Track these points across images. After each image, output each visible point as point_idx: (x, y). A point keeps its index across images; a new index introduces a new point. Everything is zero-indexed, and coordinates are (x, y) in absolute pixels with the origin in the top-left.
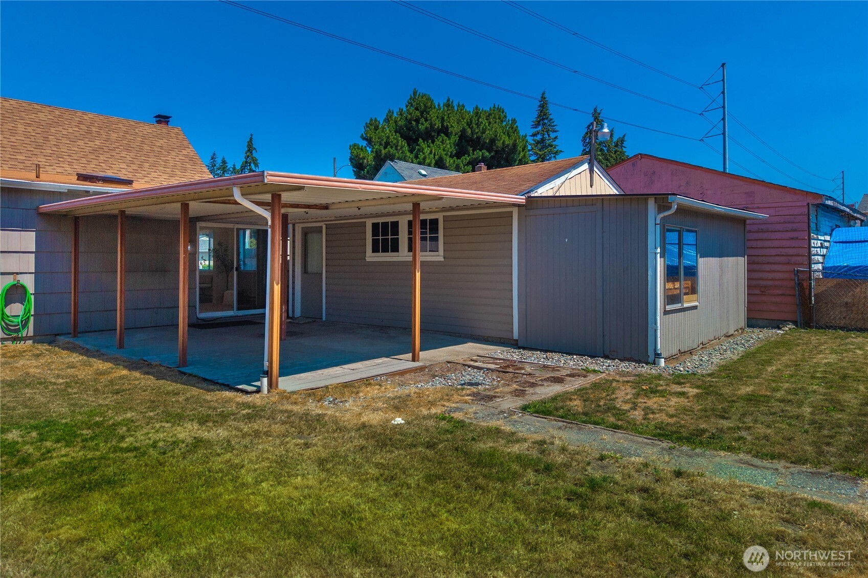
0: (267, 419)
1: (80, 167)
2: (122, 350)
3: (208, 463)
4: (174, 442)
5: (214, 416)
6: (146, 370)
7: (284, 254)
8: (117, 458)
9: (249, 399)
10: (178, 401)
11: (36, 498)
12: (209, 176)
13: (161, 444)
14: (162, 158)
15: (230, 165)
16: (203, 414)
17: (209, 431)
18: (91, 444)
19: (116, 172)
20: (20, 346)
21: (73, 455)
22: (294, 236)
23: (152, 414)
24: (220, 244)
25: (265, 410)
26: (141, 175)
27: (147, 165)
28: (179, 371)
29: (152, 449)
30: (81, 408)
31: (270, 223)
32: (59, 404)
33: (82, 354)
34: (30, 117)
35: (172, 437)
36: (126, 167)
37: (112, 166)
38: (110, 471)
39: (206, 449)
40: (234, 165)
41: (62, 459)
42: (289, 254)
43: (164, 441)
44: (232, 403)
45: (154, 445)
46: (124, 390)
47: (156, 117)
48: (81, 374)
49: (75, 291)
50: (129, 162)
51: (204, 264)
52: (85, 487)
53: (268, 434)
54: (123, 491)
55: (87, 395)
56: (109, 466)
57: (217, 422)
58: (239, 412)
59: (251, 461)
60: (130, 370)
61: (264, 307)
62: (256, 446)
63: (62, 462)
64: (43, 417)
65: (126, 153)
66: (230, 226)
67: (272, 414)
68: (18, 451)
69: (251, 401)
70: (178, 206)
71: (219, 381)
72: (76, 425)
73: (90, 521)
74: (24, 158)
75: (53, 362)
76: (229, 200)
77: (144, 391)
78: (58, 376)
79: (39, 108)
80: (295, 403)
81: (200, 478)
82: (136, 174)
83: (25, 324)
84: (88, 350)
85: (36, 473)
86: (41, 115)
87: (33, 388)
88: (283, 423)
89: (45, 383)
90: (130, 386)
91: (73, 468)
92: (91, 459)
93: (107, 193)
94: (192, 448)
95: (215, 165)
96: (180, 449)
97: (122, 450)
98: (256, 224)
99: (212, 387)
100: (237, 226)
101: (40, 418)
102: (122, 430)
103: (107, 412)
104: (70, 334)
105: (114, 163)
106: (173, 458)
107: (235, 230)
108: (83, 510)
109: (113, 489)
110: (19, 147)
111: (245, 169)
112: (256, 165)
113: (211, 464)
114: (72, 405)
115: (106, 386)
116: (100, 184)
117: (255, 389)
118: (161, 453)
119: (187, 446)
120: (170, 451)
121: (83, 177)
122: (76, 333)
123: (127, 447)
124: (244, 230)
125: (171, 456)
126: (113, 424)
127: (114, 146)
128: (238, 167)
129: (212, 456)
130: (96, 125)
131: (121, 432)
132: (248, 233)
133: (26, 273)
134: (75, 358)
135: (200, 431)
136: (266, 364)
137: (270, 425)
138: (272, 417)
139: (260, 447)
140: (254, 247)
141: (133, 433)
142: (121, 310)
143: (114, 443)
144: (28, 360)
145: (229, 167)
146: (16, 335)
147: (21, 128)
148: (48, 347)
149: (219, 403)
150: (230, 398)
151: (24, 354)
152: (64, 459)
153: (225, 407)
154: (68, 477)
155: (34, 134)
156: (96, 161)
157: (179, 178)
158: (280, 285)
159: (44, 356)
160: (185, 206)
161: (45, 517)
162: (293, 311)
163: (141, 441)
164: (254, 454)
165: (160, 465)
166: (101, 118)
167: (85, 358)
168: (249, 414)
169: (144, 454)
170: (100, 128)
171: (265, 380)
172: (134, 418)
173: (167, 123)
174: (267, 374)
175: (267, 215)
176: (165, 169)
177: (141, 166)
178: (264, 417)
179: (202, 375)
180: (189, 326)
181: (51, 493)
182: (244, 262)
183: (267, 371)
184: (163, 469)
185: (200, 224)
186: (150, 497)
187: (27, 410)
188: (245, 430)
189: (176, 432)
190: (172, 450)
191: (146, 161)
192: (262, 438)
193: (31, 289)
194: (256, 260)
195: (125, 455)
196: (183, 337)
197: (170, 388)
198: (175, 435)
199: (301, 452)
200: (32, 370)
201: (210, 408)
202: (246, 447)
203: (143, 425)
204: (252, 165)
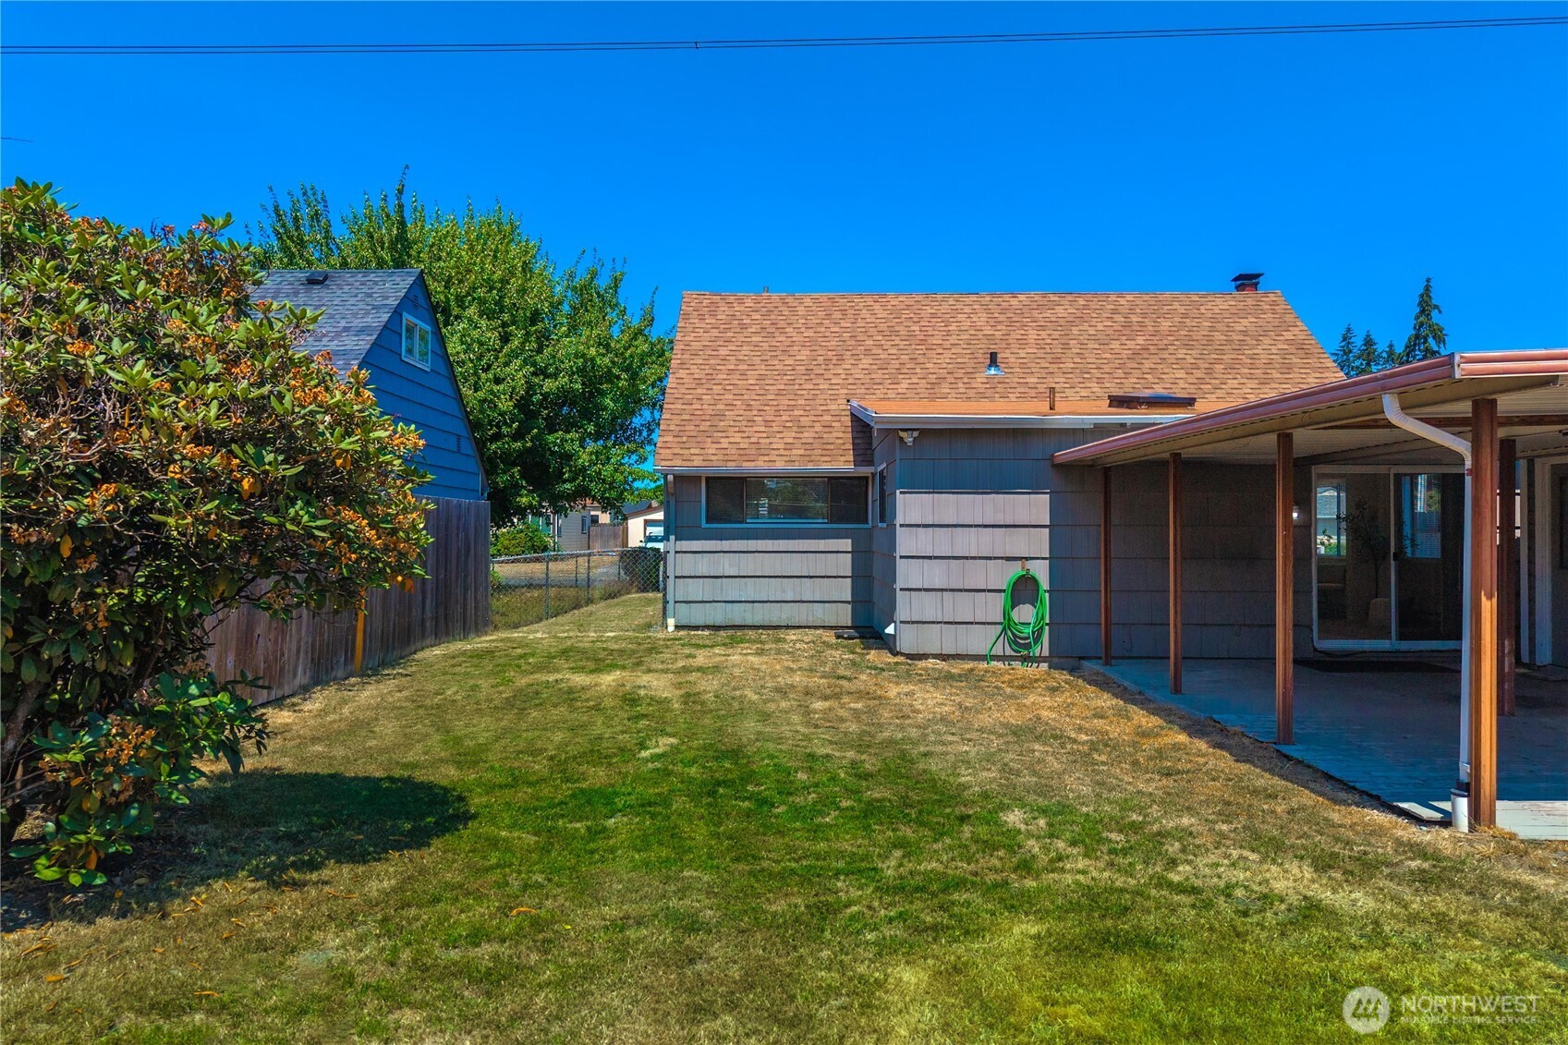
0: (1469, 893)
1: (1114, 385)
2: (1176, 696)
3: (1331, 959)
4: (1265, 897)
5: (1347, 860)
6: (1218, 739)
7: (1507, 525)
8: (1163, 901)
9: (1425, 836)
10: (1273, 812)
11: (1038, 937)
12: (1337, 376)
13: (1239, 893)
14: (1246, 352)
15: (1381, 347)
16: (1323, 850)
17: (1334, 891)
18: (1120, 860)
19: (1169, 386)
20: (1031, 670)
21: (1095, 874)
22: (1531, 485)
23: (1225, 827)
24: (1359, 505)
25: (1463, 871)
26: (1209, 386)
27: (1219, 367)
28: (1278, 751)
29: (1222, 898)
30: (1110, 791)
31: (1468, 463)
32: (1079, 778)
33: (1116, 696)
34: (1044, 315)
35: (1260, 884)
36: (1185, 376)
37: (1163, 376)
38: (1150, 922)
39: (1328, 928)
40: (1391, 346)
41: (1077, 877)
42: (1518, 523)
43: (1246, 887)
44: (1384, 839)
45: (1227, 892)
46: (1178, 772)
47: (1236, 279)
48: (1116, 730)
49: (1106, 590)
50: (1189, 366)
51: (1328, 542)
52: (1108, 941)
53: (1469, 930)
54: (1170, 967)
55: (1122, 769)
56: (1149, 912)
57: (1352, 873)
58: (1401, 861)
59: (1427, 984)
60: (1190, 735)
61: (1459, 637)
62: (1440, 952)
63: (1077, 883)
64: (1055, 795)
65: (1185, 351)
66: (1382, 469)
67: (1481, 883)
68: (1020, 847)
69: (1429, 843)
70: (1272, 438)
71: (1358, 785)
72: (1101, 820)
73: (1113, 1009)
74: (1036, 380)
75: (1073, 704)
76: (1376, 420)
77: (1214, 780)
78: (1080, 729)
79: (1057, 299)
80: (1541, 869)
81: (1313, 988)
82: (1202, 386)
83: (1037, 637)
84: (1125, 689)
85: (1040, 891)
86: (1059, 310)
87: (1045, 744)
88: (1509, 912)
89: (1061, 737)
90: (1189, 766)
91: (1094, 900)
92: (1122, 890)
93: (1154, 424)
94: (1300, 918)
95: (1350, 351)
96: (1276, 914)
97: (1171, 886)
98: (1438, 463)
99: (1342, 795)
100: (1395, 470)
101: (1052, 797)
102: (1173, 848)
103: (1150, 807)
104: (1100, 658)
105: (1166, 371)
106: (1262, 929)
107: (1392, 476)
108: (1105, 984)
109: (1153, 960)
110: (1029, 365)
111: (1414, 350)
112: (1440, 340)
113: (1337, 962)
114: (1098, 783)
115: (1151, 758)
116: (1143, 409)
117: (1438, 816)
118: (1239, 911)
119: (1289, 910)
120: (1256, 912)
121: (1118, 402)
122: (1108, 660)
123: (1180, 884)
124: (1414, 477)
125: (1258, 924)
126: (1159, 833)
127: (1165, 342)
128: (1399, 349)
129: (1340, 947)
130: (1139, 311)
131: (1171, 849)
132: (1422, 480)
133: (1038, 558)
134: (1106, 701)
135: (1316, 886)
136: (1465, 769)
137: (1475, 911)
138: (1480, 889)
139: (1450, 955)
140: (1436, 508)
141: (1191, 857)
142: (1175, 626)
143: (1158, 869)
144: (1040, 695)
145: (1379, 350)
146: (1026, 652)
147: (1032, 334)
148: (1068, 677)
149: (1357, 833)
150: (1381, 827)
151: (1036, 685)
152: (1081, 877)
153: (1369, 844)
154: (1084, 914)
155: (1049, 341)
156: (1138, 371)
157: (1277, 386)
158: (1495, 600)
159: (1063, 692)
160: (1285, 439)
161: (1048, 974)
162: (1532, 652)
163: (1204, 876)
164: (1435, 968)
165: (1238, 936)
166: (1146, 297)
167: (1121, 703)
168: (1424, 871)
169: (1208, 905)
170: (1144, 315)
171: (1463, 804)
172: (1192, 829)
173: (1255, 286)
174: (1468, 790)
175: (1462, 446)
176: (1252, 371)
177: (1209, 371)
178: (1461, 887)
179: (1322, 766)
180: (1296, 661)
181: (1058, 934)
182: (1413, 540)
183: (1468, 784)
184: (1241, 946)
185: (1316, 470)
186: (1217, 997)
187: (1034, 779)
188: (1414, 906)
189: (1268, 875)
190: (1261, 911)
191: (1218, 361)
192: (1454, 936)
193: (1044, 584)
194: (1439, 534)
195: (1177, 898)
196: (1285, 687)
197: (1260, 783)
198: (1267, 881)
199: (1558, 998)
200: (1045, 714)
201: (1337, 840)
202: (1415, 945)
203: (1210, 846)
204: (1431, 340)
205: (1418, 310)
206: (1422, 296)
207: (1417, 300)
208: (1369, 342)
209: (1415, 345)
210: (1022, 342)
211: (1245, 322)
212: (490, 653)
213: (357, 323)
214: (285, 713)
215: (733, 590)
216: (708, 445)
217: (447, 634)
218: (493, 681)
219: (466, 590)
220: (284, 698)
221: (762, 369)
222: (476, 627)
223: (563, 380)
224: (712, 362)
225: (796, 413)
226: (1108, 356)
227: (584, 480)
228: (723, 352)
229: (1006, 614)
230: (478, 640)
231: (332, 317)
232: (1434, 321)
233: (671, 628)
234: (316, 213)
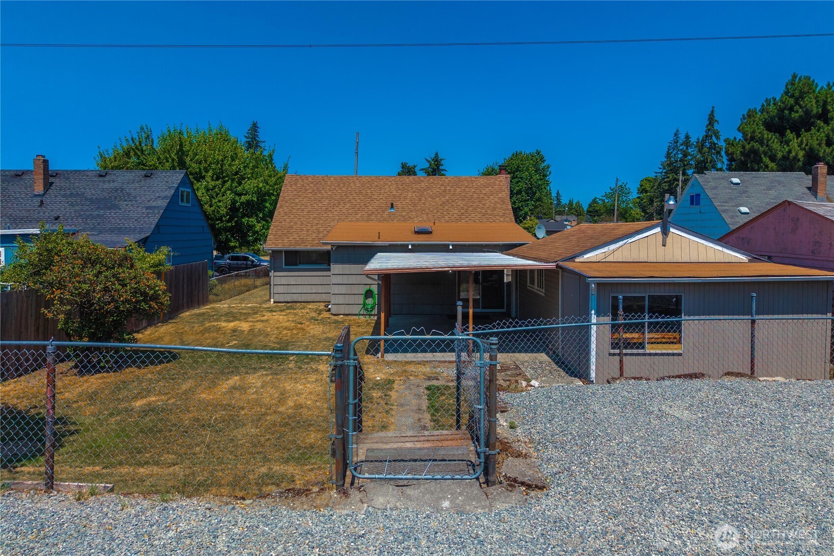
34: (416, 186)
83: (373, 308)
110: (405, 207)
133: (374, 284)
146: (370, 313)
147: (410, 195)
155: (415, 197)
193: (376, 292)
204: (714, 138)
205: (708, 122)
206: (710, 115)
207: (708, 117)
208: (687, 137)
209: (706, 140)
210: (405, 198)
211: (487, 190)
212: (203, 314)
213: (163, 194)
214: (140, 335)
215: (294, 289)
216: (285, 239)
217: (192, 307)
218: (199, 325)
219: (199, 292)
220: (139, 330)
221: (310, 208)
222: (203, 303)
223: (248, 197)
224: (292, 205)
225: (319, 226)
226: (434, 204)
227: (258, 236)
228: (297, 201)
229: (364, 302)
230: (203, 308)
231: (154, 191)
232: (715, 128)
233: (272, 303)
234: (148, 136)
